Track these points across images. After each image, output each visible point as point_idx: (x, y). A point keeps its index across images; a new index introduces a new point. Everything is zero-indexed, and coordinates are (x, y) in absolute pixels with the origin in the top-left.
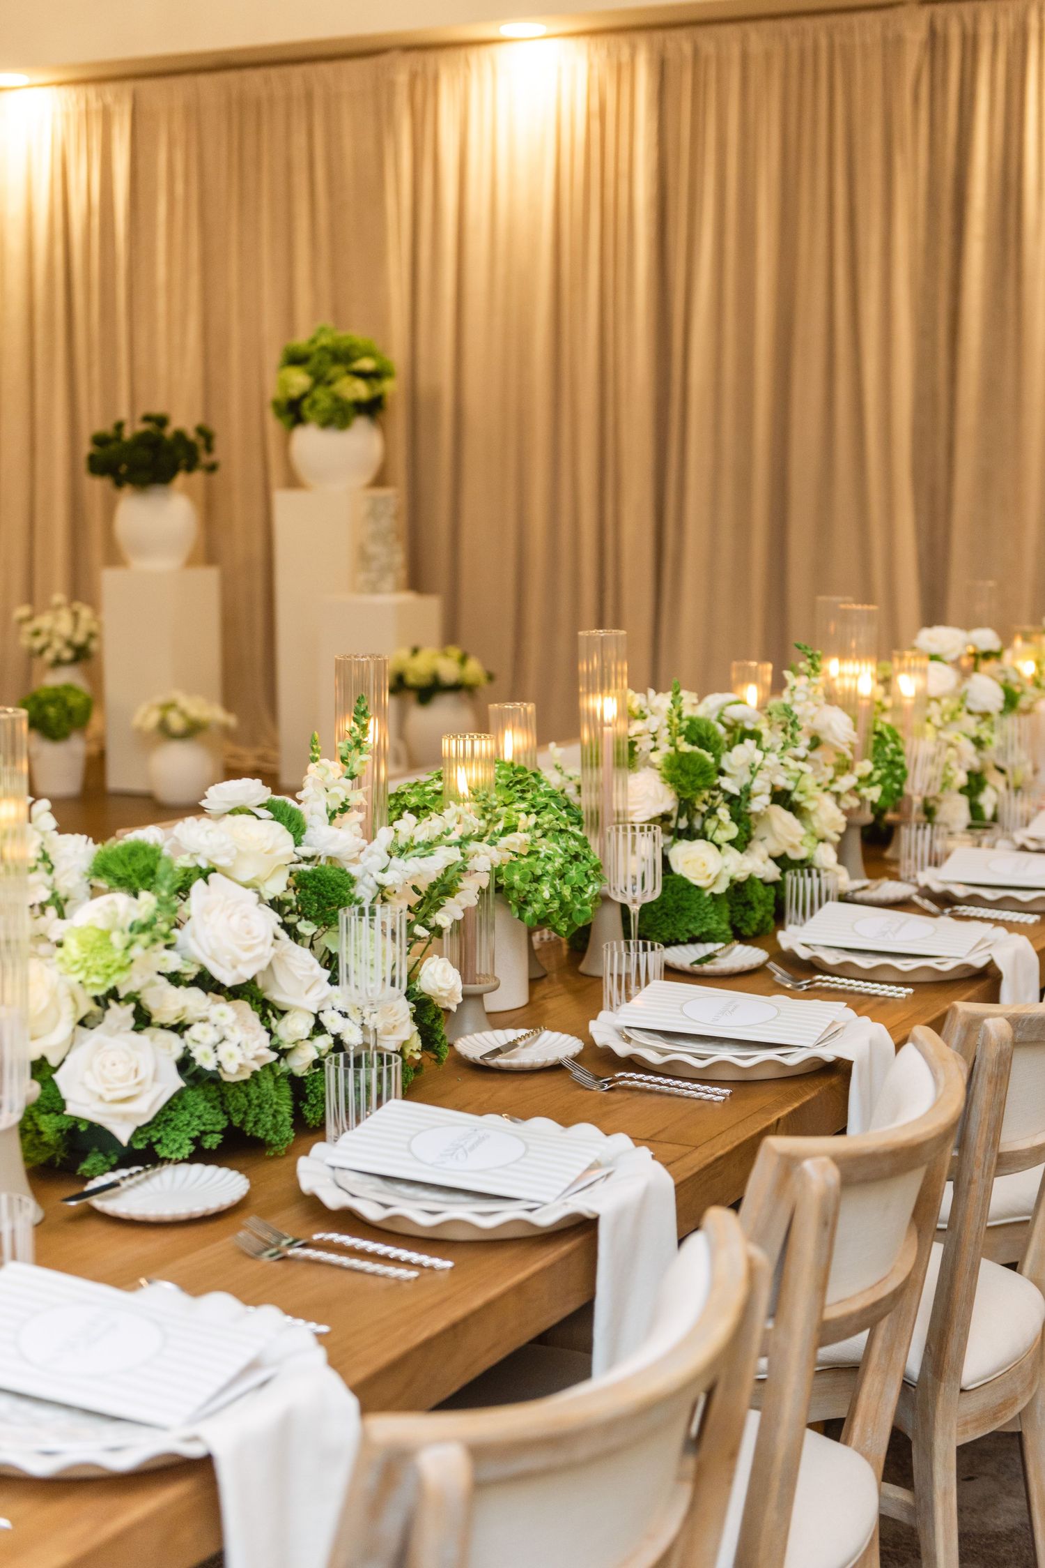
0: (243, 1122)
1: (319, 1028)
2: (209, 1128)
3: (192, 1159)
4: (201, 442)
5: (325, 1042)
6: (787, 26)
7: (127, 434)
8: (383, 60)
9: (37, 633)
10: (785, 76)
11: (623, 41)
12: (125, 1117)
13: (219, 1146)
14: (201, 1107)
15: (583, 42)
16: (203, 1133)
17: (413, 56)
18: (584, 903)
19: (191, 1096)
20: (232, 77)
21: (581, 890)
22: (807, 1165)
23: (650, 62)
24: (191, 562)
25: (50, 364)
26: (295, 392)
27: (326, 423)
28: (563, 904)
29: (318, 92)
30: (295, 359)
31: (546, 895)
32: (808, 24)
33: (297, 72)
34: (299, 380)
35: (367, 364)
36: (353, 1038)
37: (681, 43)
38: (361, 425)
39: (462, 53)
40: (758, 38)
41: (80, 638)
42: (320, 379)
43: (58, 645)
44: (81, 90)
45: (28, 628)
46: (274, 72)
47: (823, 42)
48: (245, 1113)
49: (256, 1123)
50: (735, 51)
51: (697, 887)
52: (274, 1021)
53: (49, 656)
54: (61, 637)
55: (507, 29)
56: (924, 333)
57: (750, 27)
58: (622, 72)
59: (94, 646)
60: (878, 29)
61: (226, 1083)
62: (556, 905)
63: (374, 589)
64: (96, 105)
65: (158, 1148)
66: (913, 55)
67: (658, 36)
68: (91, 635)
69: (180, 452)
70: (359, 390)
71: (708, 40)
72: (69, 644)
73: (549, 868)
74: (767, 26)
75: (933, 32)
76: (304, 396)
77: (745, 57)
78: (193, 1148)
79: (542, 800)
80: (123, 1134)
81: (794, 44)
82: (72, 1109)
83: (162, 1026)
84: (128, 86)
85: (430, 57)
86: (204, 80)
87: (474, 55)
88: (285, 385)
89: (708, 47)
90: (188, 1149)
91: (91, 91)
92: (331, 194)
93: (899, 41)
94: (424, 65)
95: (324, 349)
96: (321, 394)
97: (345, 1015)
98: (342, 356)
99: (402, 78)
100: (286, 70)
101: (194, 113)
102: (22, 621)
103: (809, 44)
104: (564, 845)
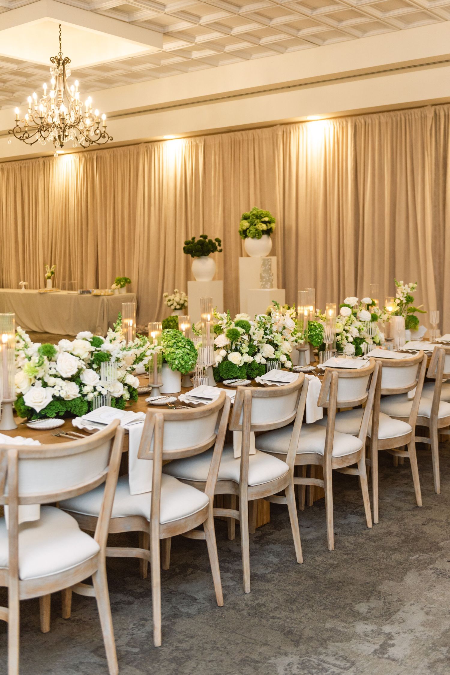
0: (70, 410)
1: (95, 390)
2: (61, 411)
3: (56, 417)
4: (217, 244)
5: (96, 393)
6: (392, 114)
7: (196, 241)
8: (274, 127)
9: (169, 301)
10: (392, 129)
11: (344, 120)
12: (39, 406)
13: (63, 415)
14: (58, 406)
15: (332, 121)
16: (59, 412)
17: (283, 126)
18: (188, 366)
19: (56, 402)
20: (232, 134)
21: (188, 362)
22: (156, 415)
23: (352, 126)
24: (214, 279)
25: (181, 220)
26: (245, 228)
27: (253, 237)
28: (182, 365)
29: (256, 138)
30: (246, 218)
31: (177, 363)
32: (398, 113)
33: (251, 132)
34: (246, 224)
35: (266, 219)
36: (104, 392)
37: (361, 119)
38: (265, 237)
39: (297, 125)
40: (383, 118)
41: (182, 302)
42: (252, 224)
43: (175, 304)
44: (190, 139)
45: (167, 299)
46: (243, 132)
47: (403, 118)
48: (71, 408)
49: (74, 410)
50: (377, 122)
51: (235, 364)
52: (82, 387)
53: (173, 307)
54: (176, 302)
55: (309, 118)
56: (435, 206)
57: (380, 114)
58: (344, 129)
59: (186, 304)
60: (419, 113)
61: (66, 401)
62: (179, 366)
63: (264, 287)
64: (194, 144)
65: (47, 414)
66: (430, 121)
67: (354, 118)
68: (185, 301)
69: (210, 246)
70: (264, 227)
71: (368, 119)
72: (178, 304)
73: (178, 356)
74: (385, 114)
75: (435, 114)
76: (247, 229)
77: (380, 123)
78: (56, 415)
79: (180, 339)
80: (38, 410)
81: (394, 119)
82: (26, 404)
83: (51, 387)
84: (203, 137)
85: (288, 126)
86: (224, 135)
87: (301, 125)
88: (242, 225)
89: (369, 121)
90: (54, 415)
91: (193, 139)
92: (260, 168)
93: (426, 117)
94: (287, 129)
95: (253, 215)
96: (252, 228)
97: (103, 387)
98: (259, 217)
99: (280, 133)
100: (247, 132)
101: (221, 145)
102: (166, 296)
103: (399, 119)
104: (183, 351)
